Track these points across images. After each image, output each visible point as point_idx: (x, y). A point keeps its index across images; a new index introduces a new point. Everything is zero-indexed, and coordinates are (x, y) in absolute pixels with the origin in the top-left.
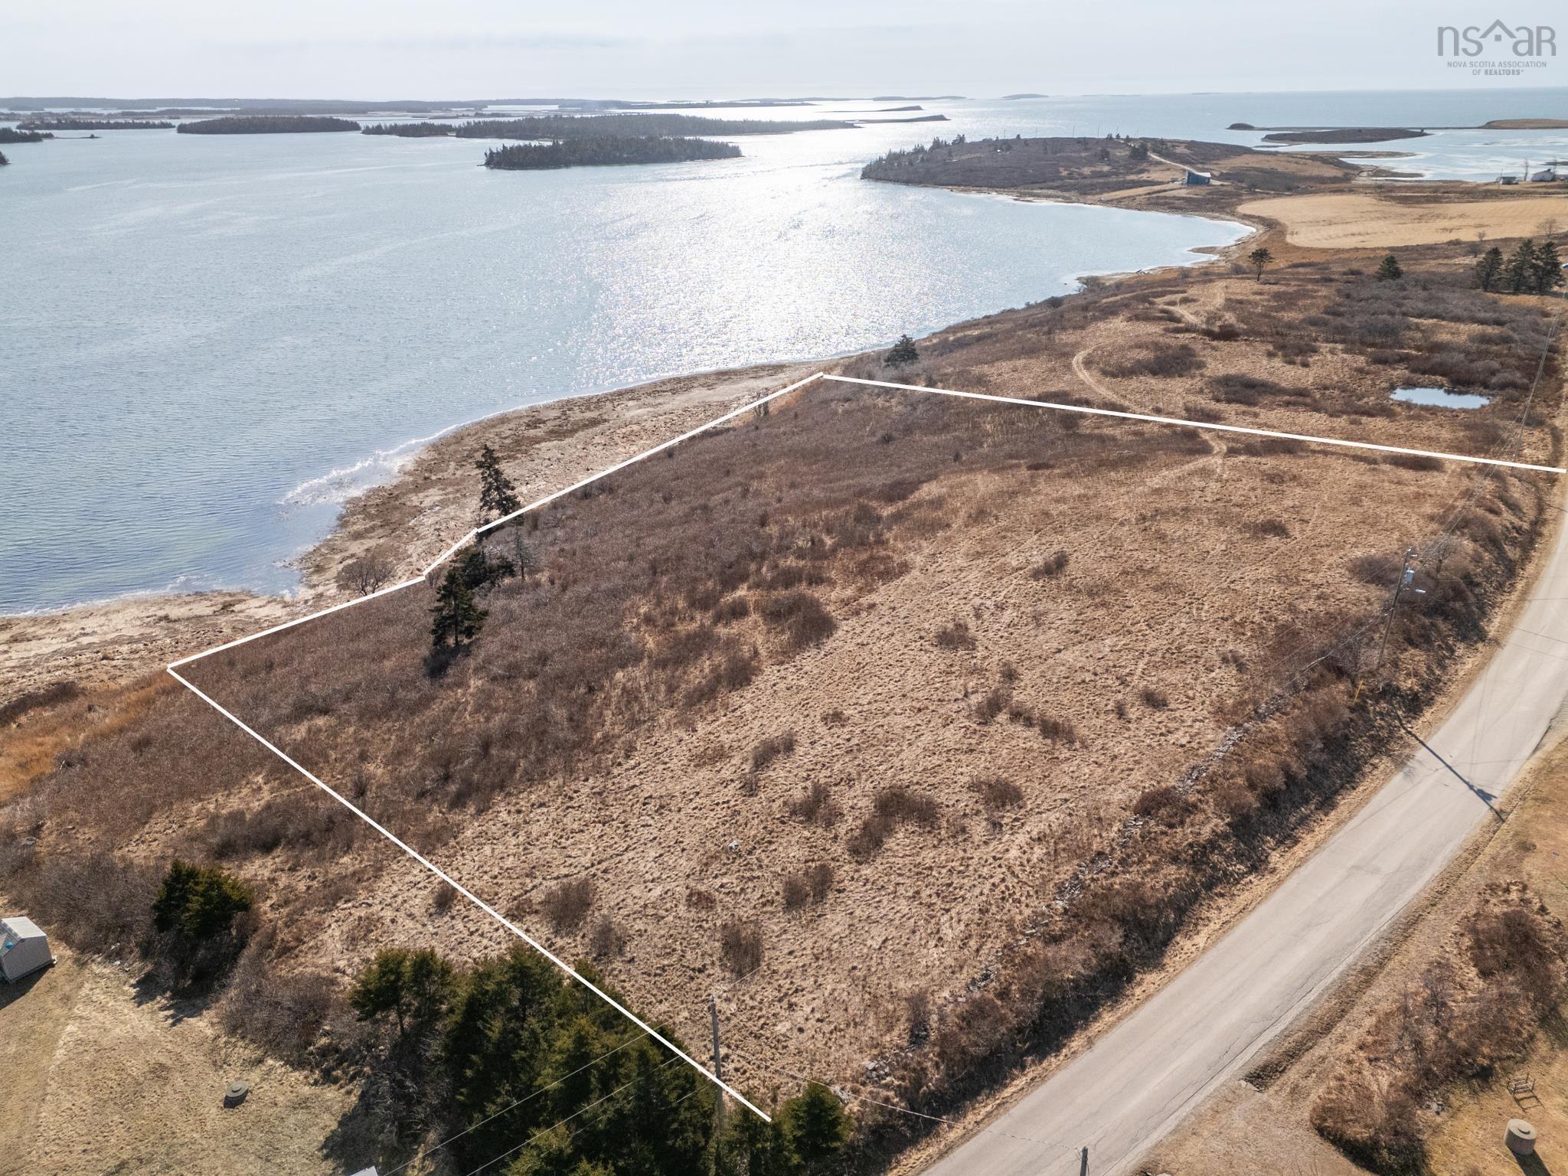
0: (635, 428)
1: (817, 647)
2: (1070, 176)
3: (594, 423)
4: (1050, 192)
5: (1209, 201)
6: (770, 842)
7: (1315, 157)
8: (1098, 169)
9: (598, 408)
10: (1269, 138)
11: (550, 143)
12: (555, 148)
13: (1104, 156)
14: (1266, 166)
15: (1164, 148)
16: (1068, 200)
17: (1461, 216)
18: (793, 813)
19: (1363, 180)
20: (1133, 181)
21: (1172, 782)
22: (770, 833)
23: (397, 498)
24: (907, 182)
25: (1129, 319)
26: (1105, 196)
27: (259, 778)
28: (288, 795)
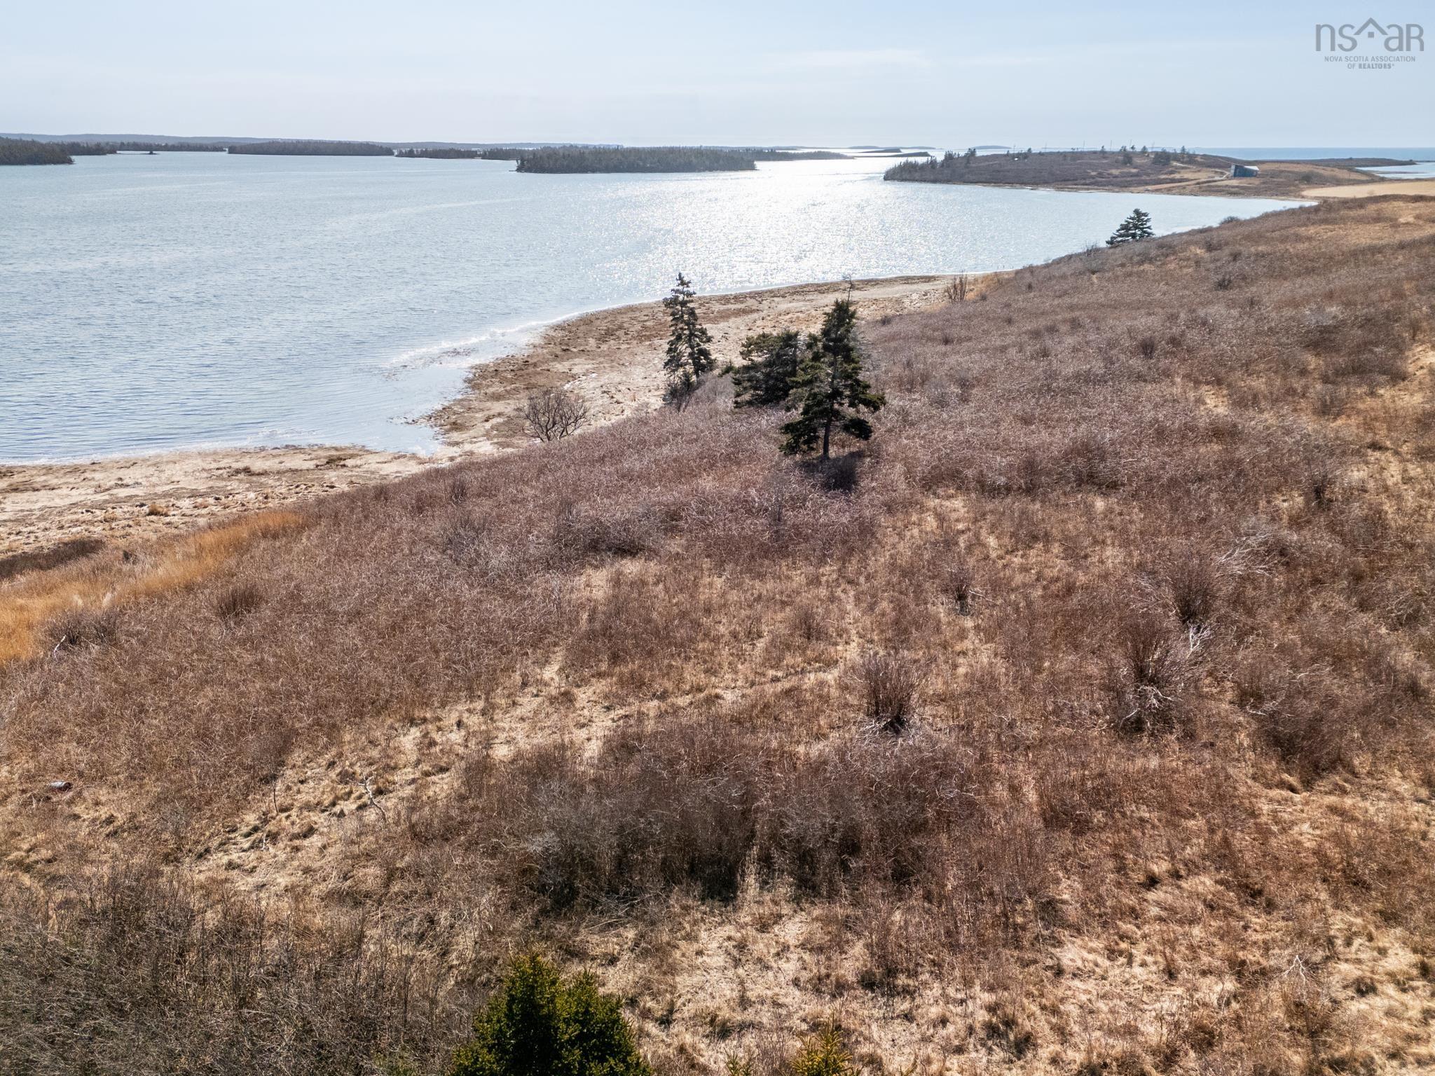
3: (745, 312)
4: (1086, 187)
8: (1125, 171)
9: (740, 302)
13: (1127, 162)
20: (1168, 179)
23: (535, 365)
26: (1150, 188)
27: (550, 672)
28: (661, 716)
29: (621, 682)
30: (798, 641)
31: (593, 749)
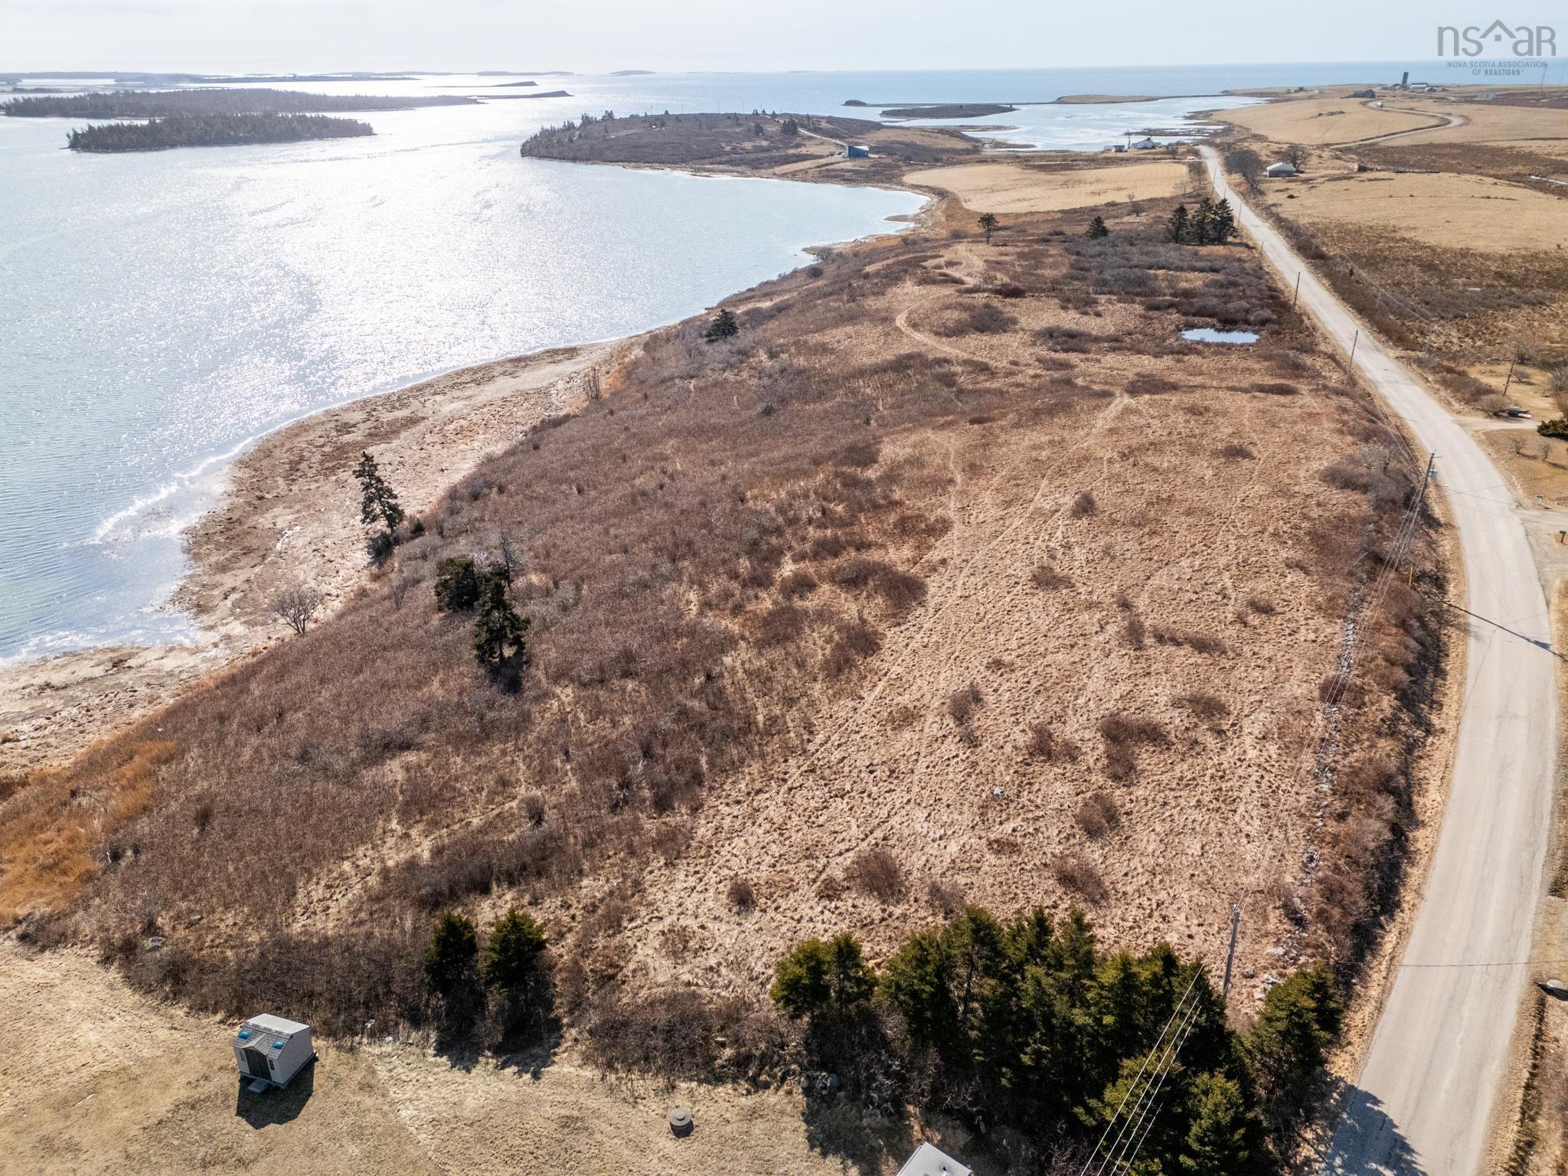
0: (463, 422)
1: (921, 604)
2: (734, 150)
3: (412, 421)
4: (721, 167)
5: (876, 173)
6: (1030, 784)
7: (942, 131)
8: (757, 143)
9: (404, 406)
10: (885, 113)
11: (145, 122)
12: (153, 127)
13: (759, 131)
14: (906, 140)
15: (812, 123)
16: (742, 174)
17: (1098, 181)
18: (1031, 754)
19: (988, 151)
20: (794, 155)
21: (1332, 673)
22: (1025, 775)
23: (239, 521)
24: (574, 159)
25: (919, 283)
26: (778, 170)
27: (394, 824)
28: (449, 835)
29: (428, 823)
30: (500, 788)
31: (426, 855)
